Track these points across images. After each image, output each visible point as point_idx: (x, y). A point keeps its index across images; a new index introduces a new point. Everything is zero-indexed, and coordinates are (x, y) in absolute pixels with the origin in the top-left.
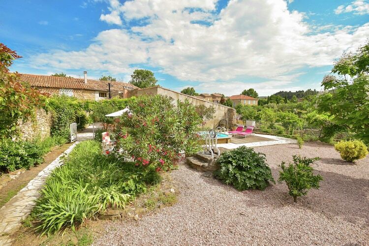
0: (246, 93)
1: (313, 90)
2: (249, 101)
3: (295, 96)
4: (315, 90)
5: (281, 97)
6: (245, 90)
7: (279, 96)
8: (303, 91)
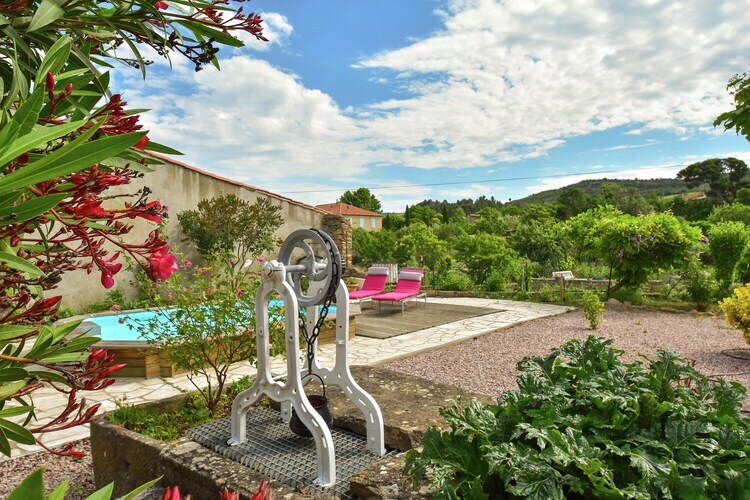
0: (348, 199)
1: (490, 199)
2: (362, 220)
3: (460, 209)
4: (492, 198)
5: (433, 212)
6: (349, 192)
7: (429, 210)
8: (471, 201)
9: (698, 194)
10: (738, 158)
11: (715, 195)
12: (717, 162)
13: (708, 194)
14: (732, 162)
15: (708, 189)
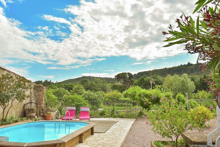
9: (119, 84)
10: (131, 73)
11: (125, 84)
12: (125, 73)
13: (123, 83)
14: (129, 74)
15: (123, 82)
